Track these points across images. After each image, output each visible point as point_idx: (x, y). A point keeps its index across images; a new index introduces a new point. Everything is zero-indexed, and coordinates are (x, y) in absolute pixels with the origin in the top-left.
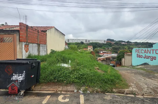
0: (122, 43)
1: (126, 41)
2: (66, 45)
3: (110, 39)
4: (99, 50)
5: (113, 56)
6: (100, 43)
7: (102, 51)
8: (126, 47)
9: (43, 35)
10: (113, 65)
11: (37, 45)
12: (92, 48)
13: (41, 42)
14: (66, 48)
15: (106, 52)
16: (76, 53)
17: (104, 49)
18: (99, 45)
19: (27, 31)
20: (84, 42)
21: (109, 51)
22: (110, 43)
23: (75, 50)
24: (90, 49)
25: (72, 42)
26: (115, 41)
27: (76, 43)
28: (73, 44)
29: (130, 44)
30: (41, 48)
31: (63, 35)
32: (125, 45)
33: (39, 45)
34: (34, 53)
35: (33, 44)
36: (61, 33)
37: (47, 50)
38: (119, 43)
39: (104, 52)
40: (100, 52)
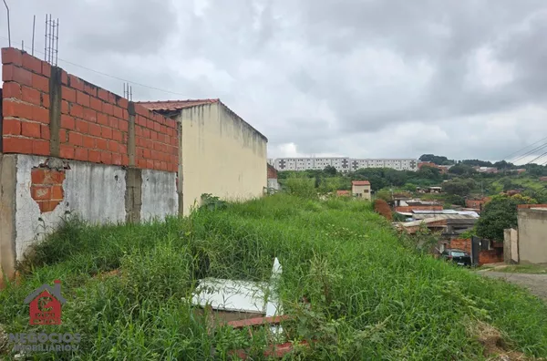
0: (477, 170)
1: (493, 163)
2: (269, 177)
3: (432, 156)
4: (395, 196)
5: (451, 217)
6: (395, 171)
7: (405, 198)
8: (494, 184)
9: (157, 127)
10: (463, 255)
11: (122, 174)
12: (369, 188)
13: (150, 162)
14: (269, 190)
15: (423, 203)
16: (310, 208)
17: (414, 190)
18: (394, 179)
19: (52, 100)
20: (339, 168)
21: (432, 200)
22: (435, 171)
23: (305, 196)
24: (362, 191)
25: (293, 169)
26: (453, 161)
27: (308, 171)
28: (298, 174)
29: (510, 173)
30: (147, 187)
31: (258, 138)
32: (491, 175)
33: (134, 174)
34: (101, 211)
35: (98, 170)
36: (250, 128)
37: (181, 195)
38: (466, 169)
39: (413, 201)
40: (399, 201)
